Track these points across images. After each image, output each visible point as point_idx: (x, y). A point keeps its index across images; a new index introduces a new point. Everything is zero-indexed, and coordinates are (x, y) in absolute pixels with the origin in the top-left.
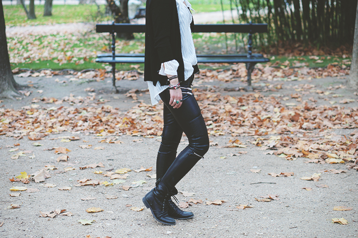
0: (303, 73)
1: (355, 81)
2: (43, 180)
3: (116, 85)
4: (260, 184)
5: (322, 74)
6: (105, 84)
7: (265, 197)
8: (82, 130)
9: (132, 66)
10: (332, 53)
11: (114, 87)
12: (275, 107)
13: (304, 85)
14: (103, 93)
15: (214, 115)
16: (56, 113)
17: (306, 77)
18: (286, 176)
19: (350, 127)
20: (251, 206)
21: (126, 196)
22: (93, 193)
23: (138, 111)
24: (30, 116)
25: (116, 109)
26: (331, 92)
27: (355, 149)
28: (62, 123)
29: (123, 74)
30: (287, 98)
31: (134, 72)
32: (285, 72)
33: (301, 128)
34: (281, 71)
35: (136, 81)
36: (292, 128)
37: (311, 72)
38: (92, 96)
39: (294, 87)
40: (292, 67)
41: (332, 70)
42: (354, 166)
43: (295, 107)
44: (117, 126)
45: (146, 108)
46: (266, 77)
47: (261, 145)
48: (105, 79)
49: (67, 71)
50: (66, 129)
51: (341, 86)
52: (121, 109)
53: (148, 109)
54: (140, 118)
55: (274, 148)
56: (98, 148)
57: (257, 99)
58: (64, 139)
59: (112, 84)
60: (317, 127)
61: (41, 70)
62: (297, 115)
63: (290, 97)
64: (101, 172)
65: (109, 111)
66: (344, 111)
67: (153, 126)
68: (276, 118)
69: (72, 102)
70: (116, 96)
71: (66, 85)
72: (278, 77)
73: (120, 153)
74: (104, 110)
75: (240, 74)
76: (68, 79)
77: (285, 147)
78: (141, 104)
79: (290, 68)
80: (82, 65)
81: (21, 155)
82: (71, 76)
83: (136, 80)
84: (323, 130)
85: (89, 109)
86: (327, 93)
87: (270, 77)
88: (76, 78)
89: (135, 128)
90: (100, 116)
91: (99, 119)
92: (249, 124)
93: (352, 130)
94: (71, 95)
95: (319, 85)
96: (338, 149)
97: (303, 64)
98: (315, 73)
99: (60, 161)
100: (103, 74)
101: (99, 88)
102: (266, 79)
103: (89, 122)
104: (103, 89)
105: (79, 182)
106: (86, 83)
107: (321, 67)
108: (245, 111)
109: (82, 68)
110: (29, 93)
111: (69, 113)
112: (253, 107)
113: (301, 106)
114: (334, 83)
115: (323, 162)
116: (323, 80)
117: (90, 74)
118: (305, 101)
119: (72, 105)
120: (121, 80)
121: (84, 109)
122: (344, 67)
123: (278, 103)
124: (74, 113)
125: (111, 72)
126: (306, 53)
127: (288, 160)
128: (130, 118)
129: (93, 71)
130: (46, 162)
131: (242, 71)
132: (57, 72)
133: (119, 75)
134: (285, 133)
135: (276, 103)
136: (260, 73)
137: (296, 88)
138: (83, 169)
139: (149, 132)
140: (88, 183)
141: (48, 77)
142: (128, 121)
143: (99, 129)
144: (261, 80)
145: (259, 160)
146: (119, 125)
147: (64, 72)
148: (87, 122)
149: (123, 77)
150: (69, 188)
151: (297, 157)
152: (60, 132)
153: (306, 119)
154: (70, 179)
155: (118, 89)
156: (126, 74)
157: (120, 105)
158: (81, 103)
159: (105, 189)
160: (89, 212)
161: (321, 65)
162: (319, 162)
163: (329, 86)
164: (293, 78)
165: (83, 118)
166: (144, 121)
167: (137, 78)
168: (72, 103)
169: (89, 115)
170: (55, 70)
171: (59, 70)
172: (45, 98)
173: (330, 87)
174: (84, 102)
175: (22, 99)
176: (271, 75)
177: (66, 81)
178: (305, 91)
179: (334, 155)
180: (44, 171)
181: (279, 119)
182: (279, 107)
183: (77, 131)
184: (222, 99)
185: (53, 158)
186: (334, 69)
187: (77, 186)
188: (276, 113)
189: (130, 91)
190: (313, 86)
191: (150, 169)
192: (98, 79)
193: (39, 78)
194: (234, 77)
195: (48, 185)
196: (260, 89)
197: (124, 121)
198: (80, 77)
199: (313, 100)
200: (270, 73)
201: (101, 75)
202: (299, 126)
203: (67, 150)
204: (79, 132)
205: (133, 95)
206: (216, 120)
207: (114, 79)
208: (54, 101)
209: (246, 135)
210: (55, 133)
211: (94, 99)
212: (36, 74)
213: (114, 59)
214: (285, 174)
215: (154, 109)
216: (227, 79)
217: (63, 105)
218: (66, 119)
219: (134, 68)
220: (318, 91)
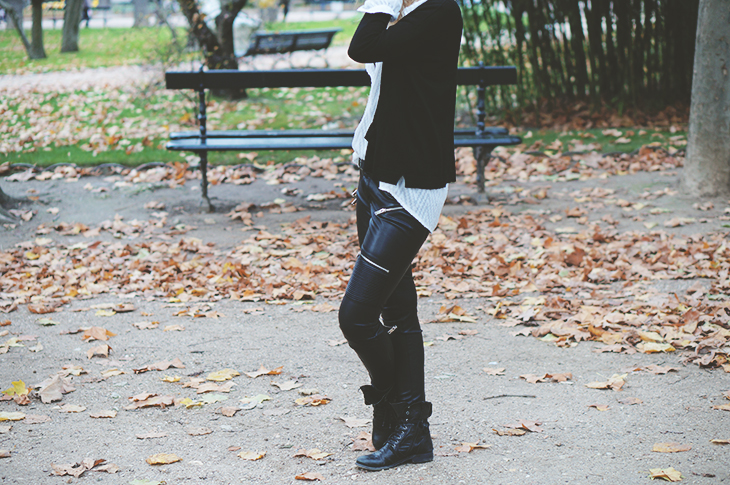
0: (589, 164)
1: (695, 180)
2: (59, 397)
3: (210, 195)
4: (504, 399)
5: (628, 167)
6: (187, 194)
7: (513, 426)
8: (138, 289)
9: (242, 155)
10: (649, 123)
11: (205, 200)
12: (534, 236)
13: (592, 191)
14: (182, 211)
16: (86, 255)
17: (595, 172)
18: (556, 381)
19: (685, 277)
20: (484, 445)
21: (229, 428)
22: (161, 424)
23: (254, 248)
24: (33, 263)
25: (208, 245)
26: (646, 203)
27: (696, 323)
28: (98, 277)
29: (224, 172)
30: (558, 217)
31: (246, 167)
32: (553, 163)
33: (587, 279)
34: (545, 160)
35: (250, 186)
36: (567, 280)
37: (606, 163)
38: (159, 219)
39: (572, 194)
40: (567, 154)
41: (649, 159)
42: (695, 358)
43: (575, 236)
44: (212, 281)
45: (271, 242)
46: (515, 174)
47: (505, 316)
48: (186, 183)
49: (109, 168)
50: (107, 289)
51: (666, 190)
52: (220, 246)
53: (274, 243)
54: (257, 264)
55: (531, 322)
56: (170, 327)
57: (497, 221)
58: (102, 309)
59: (201, 193)
60: (619, 277)
61: (55, 167)
62: (579, 252)
63: (565, 214)
64: (178, 378)
65: (194, 249)
66: (673, 242)
67: (284, 280)
68: (535, 259)
69: (119, 232)
70: (210, 219)
71: (106, 197)
72: (540, 173)
73: (217, 338)
74: (184, 247)
75: (461, 169)
76: (111, 184)
77: (554, 319)
78: (260, 233)
79: (564, 155)
80: (140, 154)
81: (14, 345)
82: (118, 177)
83: (250, 183)
84: (630, 283)
85: (154, 247)
86: (639, 206)
87: (523, 175)
88: (127, 181)
89: (247, 284)
90: (175, 259)
91: (174, 267)
92: (481, 273)
93: (690, 281)
94: (118, 216)
95: (623, 190)
96: (661, 322)
97: (591, 147)
98: (614, 163)
99: (94, 356)
100: (182, 173)
101: (173, 202)
102: (514, 177)
103: (153, 273)
104: (182, 204)
105: (131, 400)
106: (148, 192)
107: (627, 152)
108: (472, 245)
109: (139, 161)
110: (30, 215)
111: (113, 255)
112: (490, 236)
113: (587, 234)
114: (654, 184)
115: (631, 350)
116: (631, 178)
117: (156, 173)
118: (594, 223)
119: (119, 238)
120: (219, 183)
121: (144, 247)
122: (673, 150)
123: (539, 228)
124: (123, 255)
125: (198, 168)
126: (596, 122)
127: (560, 346)
128: (238, 263)
129: (162, 166)
130: (66, 359)
131: (465, 163)
132: (88, 170)
133: (215, 173)
134: (555, 290)
135: (535, 227)
136: (503, 165)
137: (576, 197)
138: (140, 372)
139: (277, 292)
140: (151, 402)
141: (69, 180)
142: (233, 269)
143: (174, 288)
144: (505, 181)
145: (500, 348)
146: (216, 279)
147: (102, 169)
148: (149, 272)
149: (223, 177)
150: (112, 414)
151: (578, 340)
152: (95, 296)
153: (596, 260)
154: (114, 394)
155: (213, 202)
156: (230, 171)
157: (218, 237)
158: (137, 234)
159: (185, 415)
160: (153, 464)
161: (626, 148)
162: (623, 349)
163: (642, 192)
164: (569, 175)
165: (141, 266)
166: (266, 270)
167: (252, 179)
168: (118, 235)
169: (153, 259)
170: (84, 165)
171: (93, 165)
172: (64, 224)
173: (646, 194)
174: (143, 231)
175: (16, 227)
176: (524, 169)
177: (106, 189)
178: (594, 202)
179: (654, 336)
180: (59, 378)
181: (542, 262)
182: (542, 237)
183: (130, 292)
185: (78, 349)
186: (653, 155)
187: (128, 408)
188: (535, 248)
189: (238, 208)
190: (611, 191)
191: (278, 371)
192: (172, 183)
193: (51, 183)
195: (68, 407)
196: (503, 200)
197: (225, 271)
198: (136, 180)
199: (611, 221)
200: (523, 165)
201: (178, 174)
202: (583, 276)
203: (107, 333)
204: (132, 295)
205: (244, 215)
207: (205, 184)
208: (81, 231)
209: (475, 295)
210: (85, 297)
211: (164, 225)
212: (45, 175)
213: (204, 142)
214: (555, 378)
215: (286, 244)
217: (100, 239)
218: (107, 267)
219: (246, 159)
220: (621, 201)
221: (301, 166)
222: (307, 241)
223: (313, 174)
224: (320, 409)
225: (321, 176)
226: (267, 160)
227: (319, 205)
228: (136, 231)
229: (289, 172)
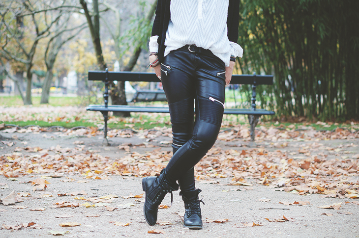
0: (309, 135)
2: (13, 203)
3: (108, 139)
4: (271, 209)
5: (330, 137)
6: (97, 140)
7: (278, 219)
8: (66, 172)
9: (127, 125)
11: (105, 140)
12: (281, 159)
13: (312, 144)
14: (93, 145)
15: (215, 163)
16: (39, 159)
17: (313, 138)
20: (261, 225)
21: (110, 215)
22: (70, 213)
23: (130, 159)
25: (106, 158)
26: (341, 149)
28: (45, 167)
29: (117, 132)
31: (128, 130)
32: (290, 134)
33: (312, 173)
34: (286, 132)
36: (302, 174)
37: (318, 135)
38: (80, 148)
39: (301, 146)
40: (297, 130)
41: (341, 133)
43: (304, 160)
44: (106, 169)
45: (139, 157)
46: (270, 138)
47: (269, 184)
48: (97, 136)
49: (56, 128)
50: (49, 172)
51: (352, 144)
52: (112, 158)
53: (141, 158)
54: (131, 164)
55: (284, 186)
56: (82, 181)
57: (262, 153)
58: (45, 176)
59: (104, 136)
60: (330, 174)
61: (28, 127)
62: (307, 163)
63: (298, 152)
64: (82, 198)
65: (98, 159)
67: (146, 169)
68: (283, 167)
69: (58, 151)
70: (107, 148)
71: (54, 139)
72: (283, 138)
73: (106, 186)
74: (93, 158)
75: (242, 135)
76: (56, 135)
77: (296, 185)
78: (134, 154)
79: (296, 131)
80: (73, 123)
82: (60, 133)
83: (130, 137)
84: (337, 176)
85: (76, 157)
86: (337, 150)
87: (274, 139)
88: (65, 134)
89: (126, 169)
90: (87, 162)
91: (86, 164)
92: (254, 171)
94: (59, 146)
95: (328, 144)
97: (310, 128)
98: (322, 135)
99: (36, 190)
100: (95, 132)
101: (88, 142)
102: (270, 139)
103: (75, 167)
104: (93, 143)
105: (55, 204)
106: (76, 138)
107: (329, 131)
108: (248, 161)
109: (73, 125)
110: (12, 144)
111: (54, 160)
112: (258, 158)
113: (311, 159)
114: (345, 143)
115: (341, 197)
116: (332, 141)
117: (81, 131)
118: (314, 156)
120: (114, 137)
121: (71, 157)
122: (353, 131)
123: (284, 156)
124: (59, 159)
125: (103, 130)
127: (301, 195)
128: (121, 163)
129: (84, 128)
130: (20, 191)
131: (244, 132)
132: (45, 129)
133: (112, 133)
134: (295, 177)
135: (282, 156)
136: (264, 134)
137: (303, 146)
138: (62, 196)
139: (141, 173)
140: (66, 205)
141: (35, 133)
142: (118, 165)
143: (85, 171)
144: (265, 140)
145: (267, 194)
146: (109, 168)
147: (53, 128)
148: (73, 166)
149: (115, 134)
150: (43, 209)
151: (311, 193)
152: (42, 173)
153: (317, 168)
154: (45, 202)
155: (110, 142)
156: (120, 132)
157: (112, 155)
158: (68, 153)
159: (85, 210)
160: (63, 226)
162: (337, 196)
163: (339, 145)
164: (299, 139)
165: (69, 164)
166: (136, 166)
168: (58, 153)
169: (75, 162)
170: (43, 127)
171: (48, 127)
172: (29, 147)
173: (341, 146)
174: (71, 152)
175: (4, 148)
176: (275, 136)
177: (54, 136)
178: (313, 148)
179: (354, 192)
181: (287, 168)
182: (286, 159)
183: (61, 172)
184: (223, 152)
185: (28, 188)
186: (344, 132)
187: (52, 207)
188: (283, 163)
189: (123, 144)
190: (322, 145)
191: (140, 196)
192: (89, 135)
193: (25, 134)
194: (236, 138)
195: (17, 206)
196: (266, 147)
197: (114, 166)
198: (70, 134)
199: (323, 155)
200: (274, 134)
201: (92, 132)
202: (310, 172)
203: (45, 181)
205: (126, 147)
206: (217, 167)
207: (106, 131)
208: (38, 151)
209: (251, 177)
210: (36, 173)
211: (83, 150)
212: (22, 130)
213: (106, 108)
214: (300, 204)
215: (147, 158)
216: (228, 139)
217: (48, 154)
218: (50, 164)
219: (128, 127)
220: (327, 148)
221: (157, 131)
222: (159, 157)
223: (163, 135)
224: (163, 210)
225: (167, 136)
226: (140, 128)
227: (166, 146)
228: (68, 152)
229: (151, 134)
